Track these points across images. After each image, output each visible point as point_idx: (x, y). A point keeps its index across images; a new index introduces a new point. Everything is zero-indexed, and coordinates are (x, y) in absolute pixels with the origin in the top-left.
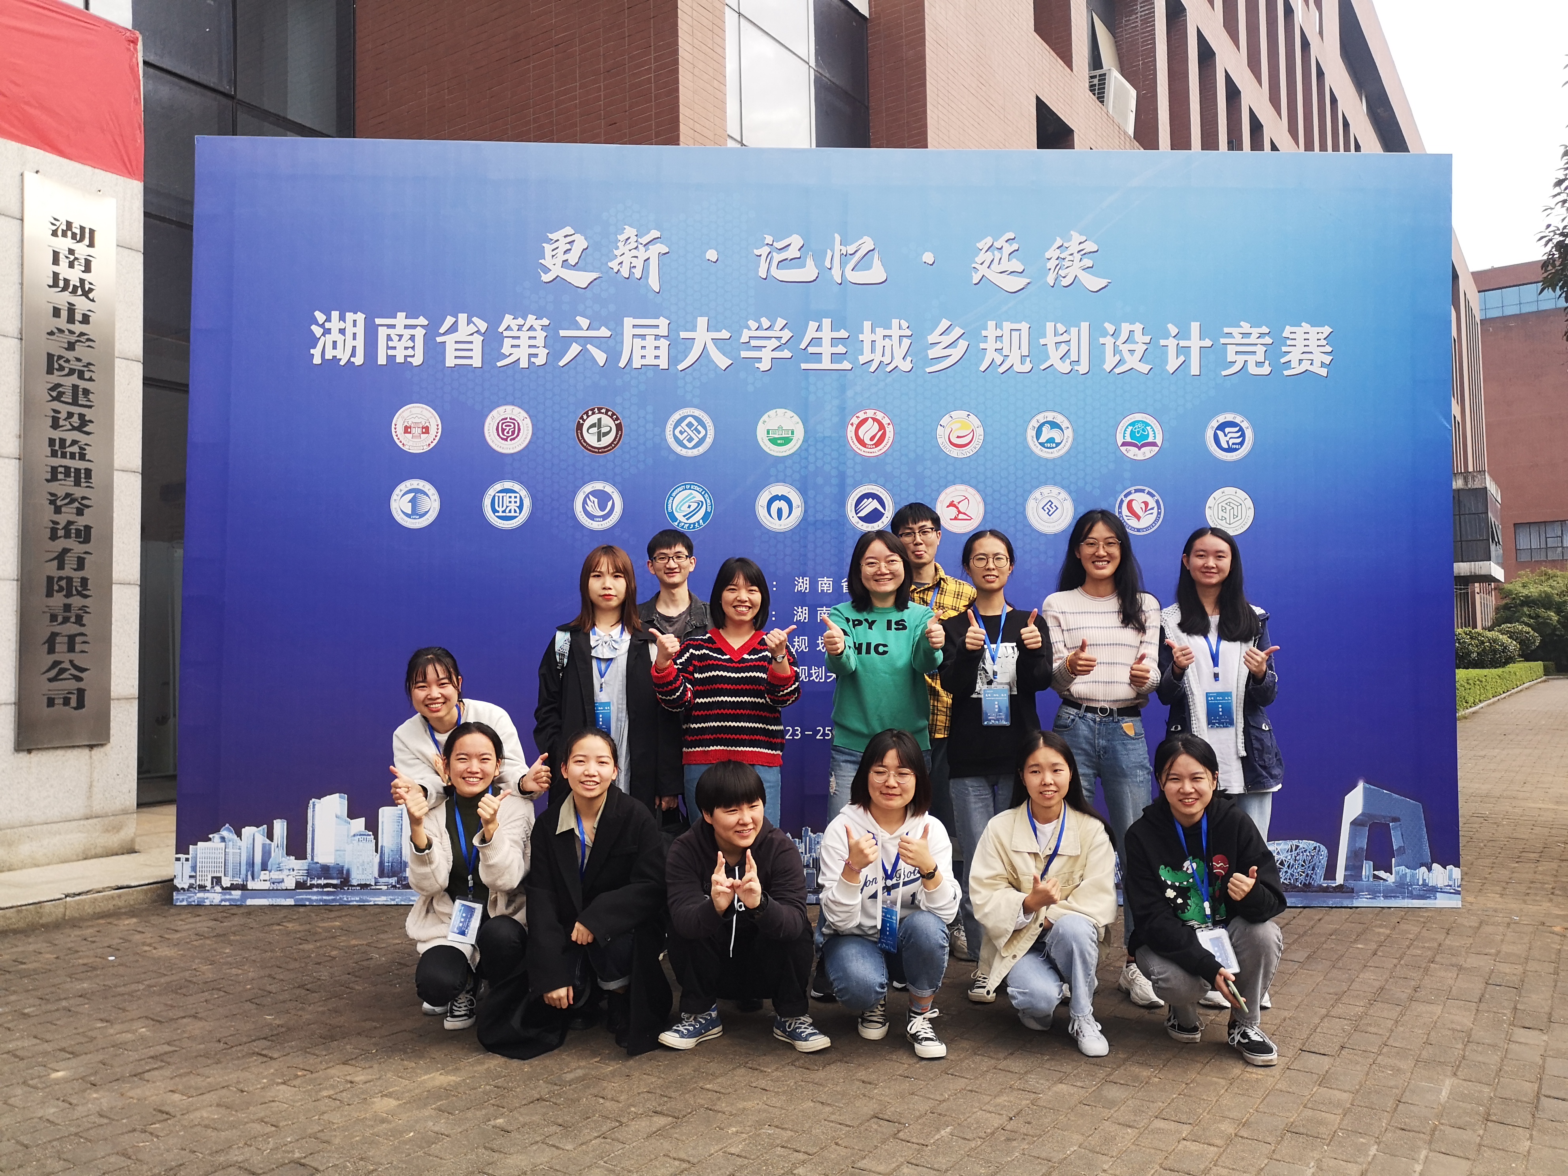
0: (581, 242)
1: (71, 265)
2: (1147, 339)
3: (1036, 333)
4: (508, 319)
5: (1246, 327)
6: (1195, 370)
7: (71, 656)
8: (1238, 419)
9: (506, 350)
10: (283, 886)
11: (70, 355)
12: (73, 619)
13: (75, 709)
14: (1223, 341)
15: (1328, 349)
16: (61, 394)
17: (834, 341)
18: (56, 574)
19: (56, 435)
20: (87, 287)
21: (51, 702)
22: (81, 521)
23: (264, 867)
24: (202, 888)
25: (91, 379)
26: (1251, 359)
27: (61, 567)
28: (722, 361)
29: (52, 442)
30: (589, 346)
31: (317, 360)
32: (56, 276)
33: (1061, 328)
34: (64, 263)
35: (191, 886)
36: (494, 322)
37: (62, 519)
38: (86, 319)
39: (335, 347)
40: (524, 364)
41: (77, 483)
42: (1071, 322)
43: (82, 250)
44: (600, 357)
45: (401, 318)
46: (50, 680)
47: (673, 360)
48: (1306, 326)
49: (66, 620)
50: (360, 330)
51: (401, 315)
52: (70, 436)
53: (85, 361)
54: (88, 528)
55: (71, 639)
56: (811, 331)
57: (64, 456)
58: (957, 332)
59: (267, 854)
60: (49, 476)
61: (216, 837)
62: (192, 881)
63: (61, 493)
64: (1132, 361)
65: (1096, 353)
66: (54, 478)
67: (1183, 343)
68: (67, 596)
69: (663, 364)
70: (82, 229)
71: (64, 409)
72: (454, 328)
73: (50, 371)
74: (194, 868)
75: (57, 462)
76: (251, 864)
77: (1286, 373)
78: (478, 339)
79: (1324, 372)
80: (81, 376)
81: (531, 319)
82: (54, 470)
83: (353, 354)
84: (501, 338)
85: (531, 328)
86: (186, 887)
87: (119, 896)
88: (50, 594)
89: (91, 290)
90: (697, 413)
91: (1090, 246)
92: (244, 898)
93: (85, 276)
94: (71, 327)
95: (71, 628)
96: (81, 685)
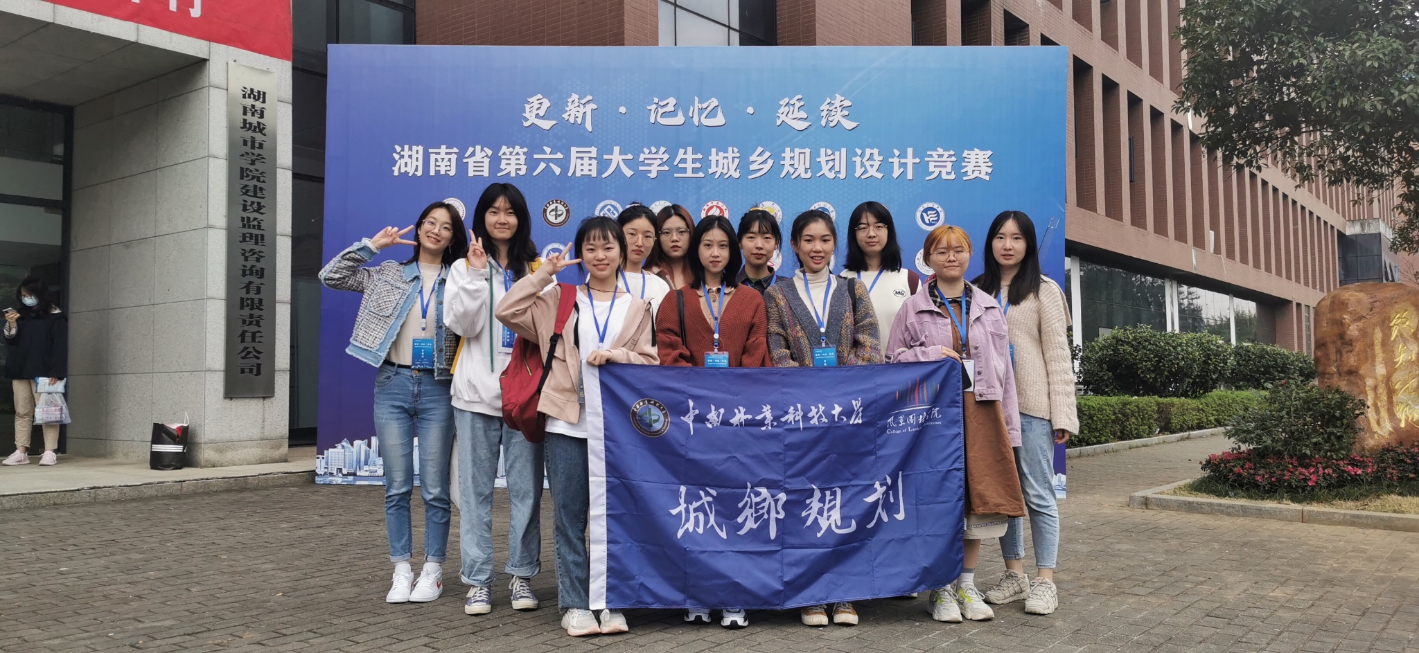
0: (546, 103)
1: (253, 115)
2: (881, 158)
3: (815, 155)
4: (504, 149)
5: (940, 151)
6: (910, 176)
7: (254, 344)
8: (936, 206)
9: (503, 166)
10: (376, 474)
11: (252, 168)
12: (254, 323)
13: (256, 375)
14: (926, 159)
15: (990, 164)
16: (248, 191)
17: (694, 161)
18: (245, 296)
19: (245, 215)
20: (261, 126)
21: (243, 371)
22: (259, 266)
23: (366, 464)
24: (331, 474)
25: (264, 182)
26: (944, 171)
27: (248, 292)
28: (628, 173)
29: (243, 219)
30: (550, 164)
31: (396, 173)
32: (245, 121)
33: (829, 152)
34: (249, 114)
35: (325, 473)
36: (496, 150)
37: (249, 264)
38: (261, 146)
39: (406, 166)
40: (513, 174)
41: (257, 243)
42: (835, 148)
43: (258, 105)
44: (557, 170)
45: (443, 149)
46: (243, 358)
47: (600, 172)
48: (977, 151)
49: (251, 323)
50: (420, 156)
51: (444, 147)
52: (253, 215)
53: (261, 171)
54: (262, 269)
55: (254, 334)
56: (681, 155)
57: (249, 227)
58: (767, 154)
59: (367, 456)
60: (241, 239)
61: (339, 446)
62: (326, 470)
63: (248, 249)
64: (872, 172)
65: (851, 166)
66: (244, 240)
67: (902, 161)
68: (252, 309)
69: (594, 174)
70: (259, 92)
71: (250, 199)
72: (473, 154)
73: (242, 178)
74: (327, 463)
75: (246, 230)
76: (359, 461)
77: (965, 178)
78: (487, 160)
79: (987, 178)
80: (258, 180)
81: (517, 148)
82: (244, 235)
83: (416, 170)
84: (500, 159)
85: (517, 154)
86: (322, 473)
87: (286, 477)
88: (242, 308)
89: (264, 128)
90: (613, 203)
91: (847, 103)
92: (355, 480)
93: (260, 120)
94: (253, 151)
95: (253, 328)
96: (259, 361)
